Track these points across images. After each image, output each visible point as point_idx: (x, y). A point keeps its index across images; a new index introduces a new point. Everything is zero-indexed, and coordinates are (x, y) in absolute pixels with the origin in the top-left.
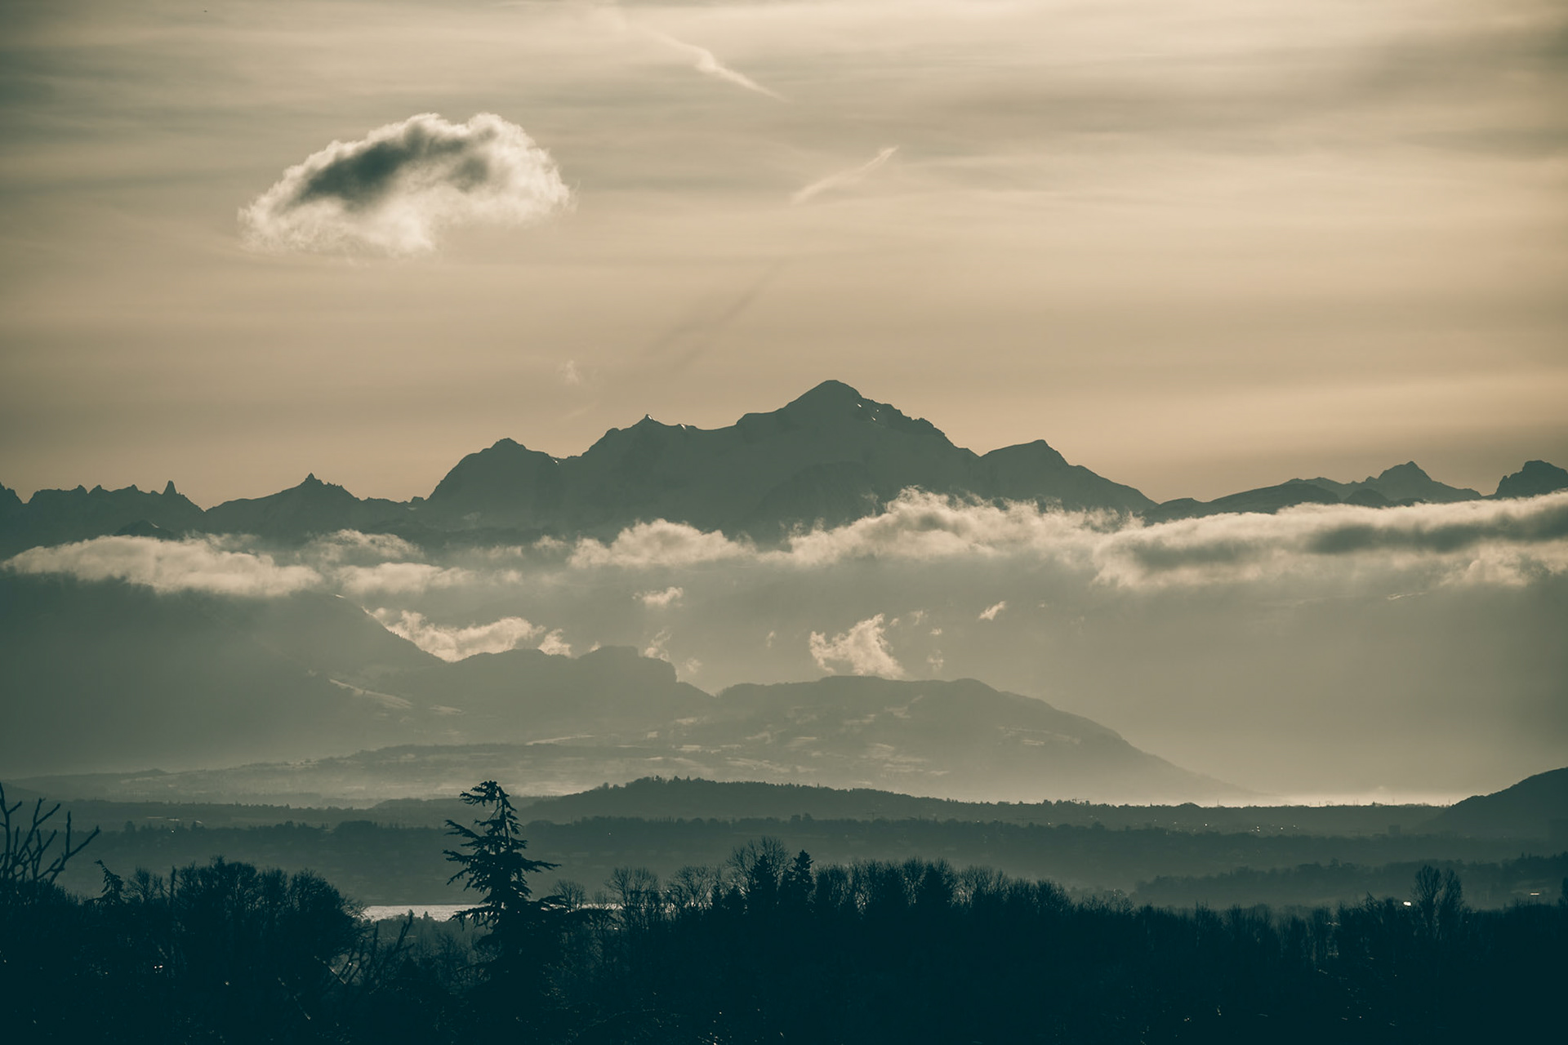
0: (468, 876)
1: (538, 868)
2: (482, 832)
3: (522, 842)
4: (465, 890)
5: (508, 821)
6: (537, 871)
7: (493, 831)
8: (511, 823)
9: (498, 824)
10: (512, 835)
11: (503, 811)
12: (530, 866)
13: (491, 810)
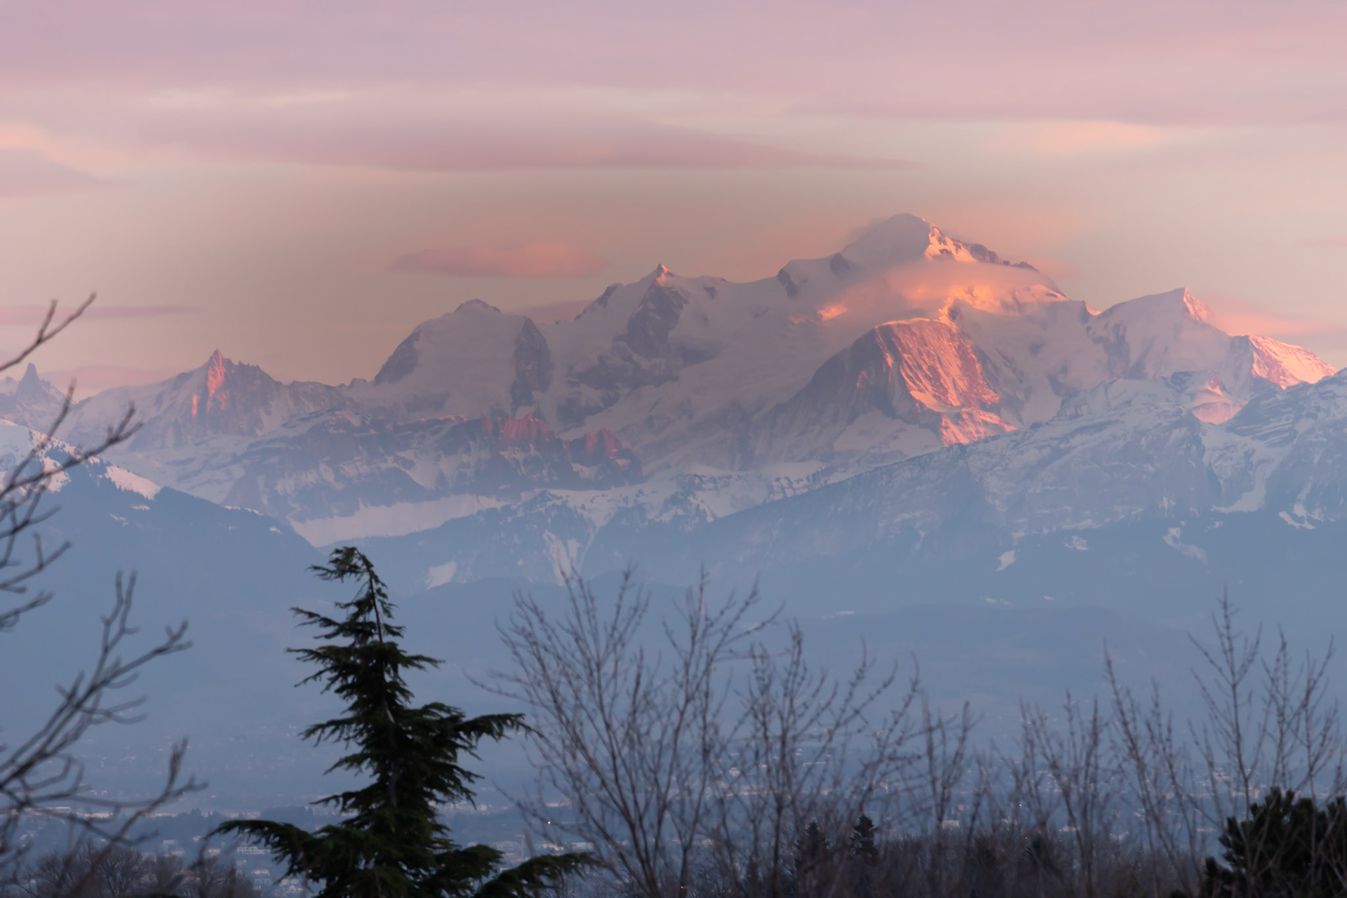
0: (328, 675)
1: (423, 663)
2: (342, 616)
3: (399, 628)
4: (322, 693)
5: (379, 600)
6: (420, 667)
7: (356, 615)
8: (383, 603)
9: (365, 604)
10: (384, 619)
11: (371, 587)
12: (409, 661)
13: (354, 587)
